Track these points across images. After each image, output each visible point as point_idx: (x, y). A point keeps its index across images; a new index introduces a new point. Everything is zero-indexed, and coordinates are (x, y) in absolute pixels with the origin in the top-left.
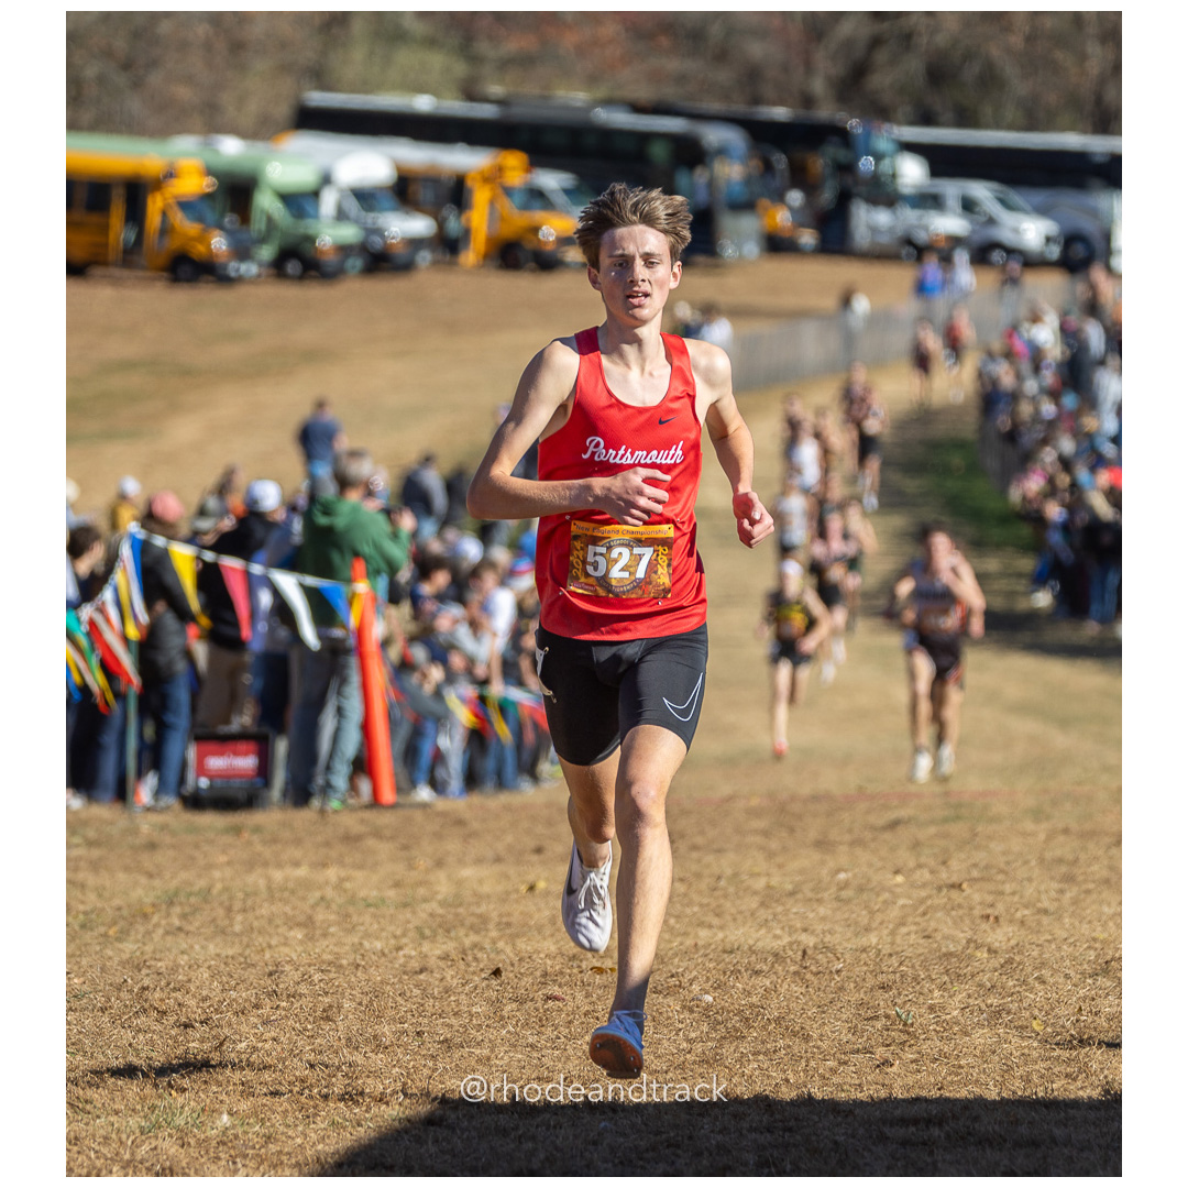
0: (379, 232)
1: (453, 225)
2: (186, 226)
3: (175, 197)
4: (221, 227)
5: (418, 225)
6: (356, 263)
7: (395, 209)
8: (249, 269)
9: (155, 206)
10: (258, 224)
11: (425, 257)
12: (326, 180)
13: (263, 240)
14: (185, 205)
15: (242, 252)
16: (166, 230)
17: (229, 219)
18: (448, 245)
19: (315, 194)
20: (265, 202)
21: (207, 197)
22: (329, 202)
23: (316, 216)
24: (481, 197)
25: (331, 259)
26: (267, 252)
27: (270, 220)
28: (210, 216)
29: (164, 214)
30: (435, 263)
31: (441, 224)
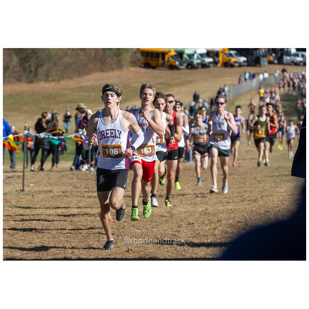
0: (204, 61)
1: (217, 60)
2: (172, 60)
3: (170, 55)
4: (178, 60)
5: (211, 60)
6: (200, 66)
7: (206, 57)
8: (182, 67)
9: (167, 57)
10: (184, 59)
11: (211, 65)
12: (195, 52)
13: (185, 62)
14: (172, 57)
15: (181, 64)
16: (168, 61)
17: (179, 59)
18: (215, 63)
19: (193, 55)
20: (185, 56)
21: (176, 55)
22: (196, 56)
23: (194, 59)
24: (221, 55)
25: (196, 65)
26: (185, 65)
27: (186, 59)
28: (176, 58)
29: (168, 58)
30: (213, 66)
31: (214, 60)
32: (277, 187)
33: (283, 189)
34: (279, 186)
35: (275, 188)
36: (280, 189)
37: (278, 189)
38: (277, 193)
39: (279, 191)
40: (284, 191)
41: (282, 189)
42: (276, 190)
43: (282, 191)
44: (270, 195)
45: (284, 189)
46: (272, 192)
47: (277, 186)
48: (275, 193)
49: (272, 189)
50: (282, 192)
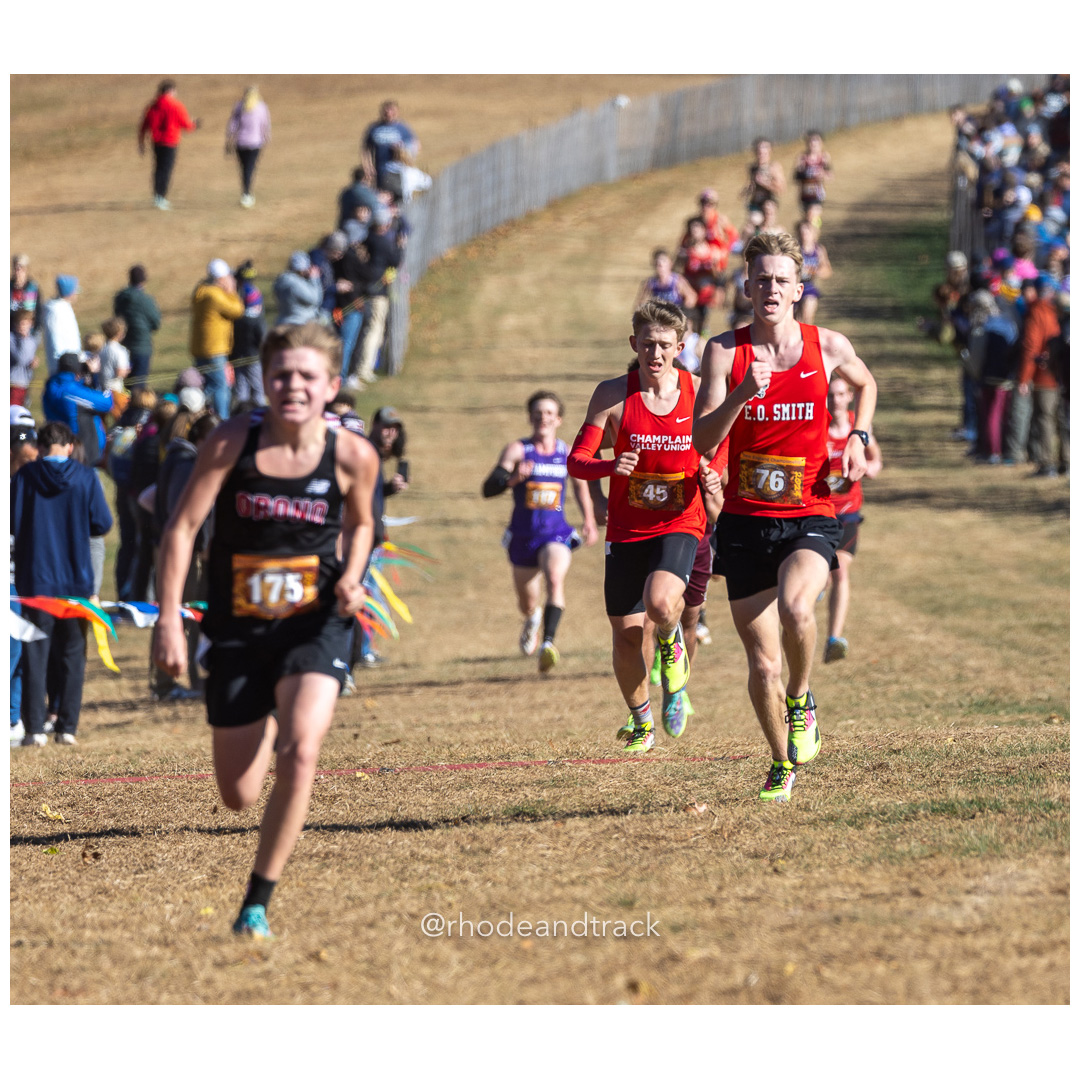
32: (916, 893)
33: (968, 909)
34: (929, 886)
35: (904, 903)
36: (945, 909)
37: (933, 910)
38: (926, 940)
39: (939, 924)
40: (978, 920)
41: (957, 904)
42: (910, 913)
43: (958, 924)
44: (879, 954)
45: (976, 908)
46: (882, 931)
47: (914, 885)
48: (907, 940)
49: (884, 910)
50: (961, 933)
